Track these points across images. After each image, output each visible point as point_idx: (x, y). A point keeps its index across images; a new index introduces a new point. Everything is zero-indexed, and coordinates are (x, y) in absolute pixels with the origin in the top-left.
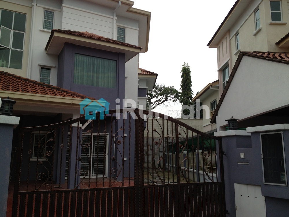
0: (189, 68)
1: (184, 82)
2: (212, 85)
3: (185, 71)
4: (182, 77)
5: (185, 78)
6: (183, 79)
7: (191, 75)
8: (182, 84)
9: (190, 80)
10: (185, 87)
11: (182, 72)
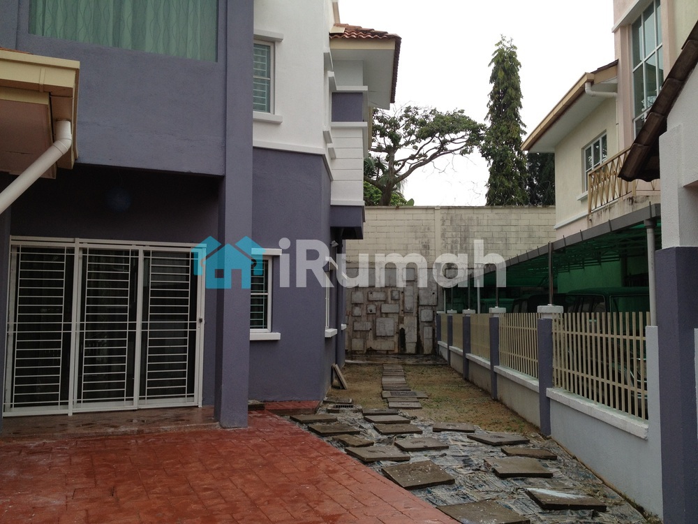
0: (514, 53)
1: (497, 96)
2: (592, 79)
3: (503, 61)
4: (491, 82)
5: (503, 83)
6: (494, 88)
7: (520, 73)
8: (492, 103)
9: (517, 89)
10: (499, 109)
11: (493, 65)
